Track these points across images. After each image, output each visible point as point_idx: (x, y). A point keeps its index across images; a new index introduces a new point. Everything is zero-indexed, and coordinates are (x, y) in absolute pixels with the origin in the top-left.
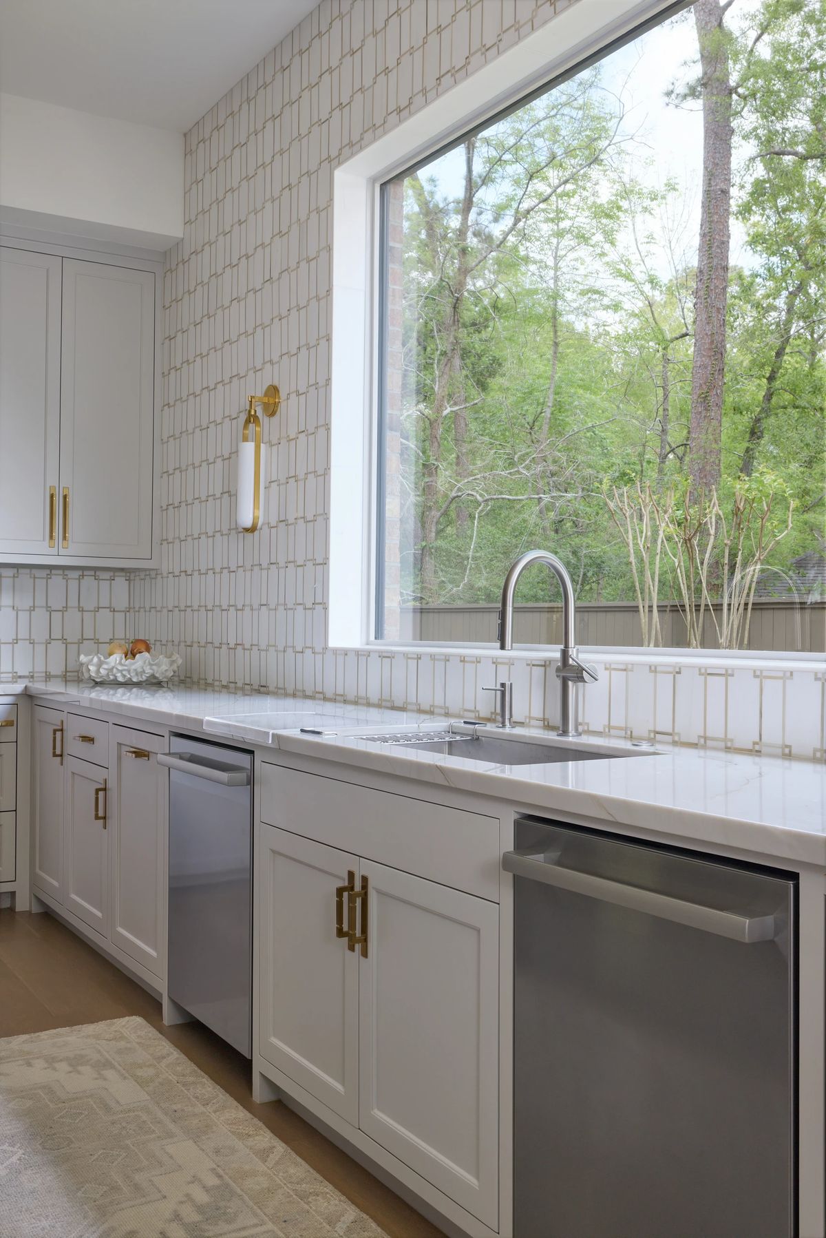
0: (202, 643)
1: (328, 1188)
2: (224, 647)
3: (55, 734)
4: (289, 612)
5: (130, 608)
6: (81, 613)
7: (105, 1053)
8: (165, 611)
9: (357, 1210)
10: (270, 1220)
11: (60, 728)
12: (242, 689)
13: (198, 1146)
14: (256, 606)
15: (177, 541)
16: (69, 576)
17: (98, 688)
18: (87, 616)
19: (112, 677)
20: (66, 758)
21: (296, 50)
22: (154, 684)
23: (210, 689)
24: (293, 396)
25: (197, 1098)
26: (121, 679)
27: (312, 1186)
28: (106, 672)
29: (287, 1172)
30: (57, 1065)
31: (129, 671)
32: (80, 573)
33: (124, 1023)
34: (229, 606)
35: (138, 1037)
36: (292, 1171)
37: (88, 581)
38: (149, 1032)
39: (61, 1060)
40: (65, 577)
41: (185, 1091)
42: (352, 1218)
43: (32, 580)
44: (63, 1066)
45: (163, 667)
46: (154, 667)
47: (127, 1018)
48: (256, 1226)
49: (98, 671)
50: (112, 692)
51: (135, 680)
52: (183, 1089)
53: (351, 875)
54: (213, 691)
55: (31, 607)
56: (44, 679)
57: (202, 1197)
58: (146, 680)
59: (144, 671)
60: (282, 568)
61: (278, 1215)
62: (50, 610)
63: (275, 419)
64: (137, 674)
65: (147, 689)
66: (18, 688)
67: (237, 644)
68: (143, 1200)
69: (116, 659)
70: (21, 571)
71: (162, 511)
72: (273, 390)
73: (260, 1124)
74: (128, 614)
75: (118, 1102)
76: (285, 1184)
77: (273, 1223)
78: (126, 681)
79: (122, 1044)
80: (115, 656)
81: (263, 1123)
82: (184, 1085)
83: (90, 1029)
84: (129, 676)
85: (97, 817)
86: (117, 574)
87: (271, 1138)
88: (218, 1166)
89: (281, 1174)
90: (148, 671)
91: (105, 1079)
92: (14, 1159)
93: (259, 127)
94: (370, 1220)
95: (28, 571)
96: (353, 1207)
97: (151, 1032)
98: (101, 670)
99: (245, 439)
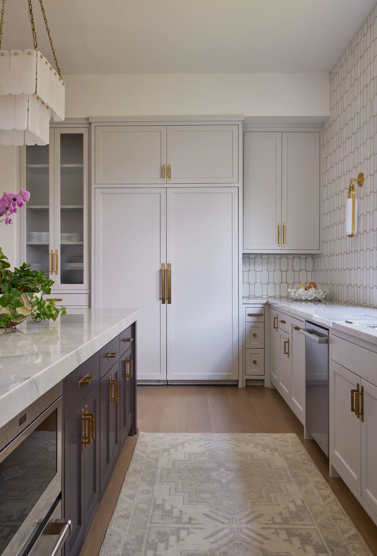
0: (337, 284)
1: (347, 518)
2: (345, 285)
3: (274, 319)
4: (368, 270)
5: (313, 270)
6: (293, 272)
7: (277, 445)
8: (325, 271)
9: (357, 531)
10: (317, 524)
11: (277, 317)
12: (351, 304)
13: (299, 488)
14: (356, 268)
15: (329, 242)
16: (289, 258)
17: (295, 302)
18: (296, 273)
19: (300, 298)
20: (279, 329)
21: (369, 26)
22: (317, 301)
23: (340, 303)
24: (369, 177)
25: (306, 470)
26: (303, 299)
27: (340, 516)
28: (298, 296)
29: (332, 507)
30: (258, 446)
31: (306, 295)
32: (293, 256)
33: (288, 436)
34: (347, 268)
35: (292, 441)
36: (334, 507)
37: (296, 260)
38: (297, 441)
39: (260, 445)
40: (287, 258)
41: (303, 466)
42: (353, 533)
43: (274, 259)
44: (260, 447)
45: (320, 294)
46: (317, 294)
47: (290, 434)
48: (310, 525)
49: (294, 295)
50: (300, 304)
51: (309, 299)
52: (302, 465)
53: (358, 385)
54: (341, 304)
55: (274, 270)
56: (279, 298)
57: (293, 508)
58: (313, 299)
59: (312, 296)
60: (365, 251)
61: (321, 523)
62: (282, 271)
63: (362, 187)
64: (310, 297)
65: (313, 303)
66: (264, 301)
67: (349, 285)
68: (270, 504)
69: (301, 291)
70: (270, 256)
71: (324, 229)
72: (361, 175)
73: (328, 486)
74: (313, 272)
75: (275, 465)
76: (329, 512)
77: (318, 526)
78: (305, 300)
79: (285, 443)
80: (301, 289)
81: (330, 486)
82: (303, 463)
83: (275, 435)
84: (306, 297)
85: (285, 353)
86: (308, 256)
87: (330, 492)
88: (304, 498)
89: (329, 508)
90: (314, 295)
91: (273, 455)
92: (230, 477)
93: (356, 63)
94: (361, 536)
95: (272, 256)
96: (356, 529)
97: (298, 440)
98: (296, 295)
99: (349, 197)
